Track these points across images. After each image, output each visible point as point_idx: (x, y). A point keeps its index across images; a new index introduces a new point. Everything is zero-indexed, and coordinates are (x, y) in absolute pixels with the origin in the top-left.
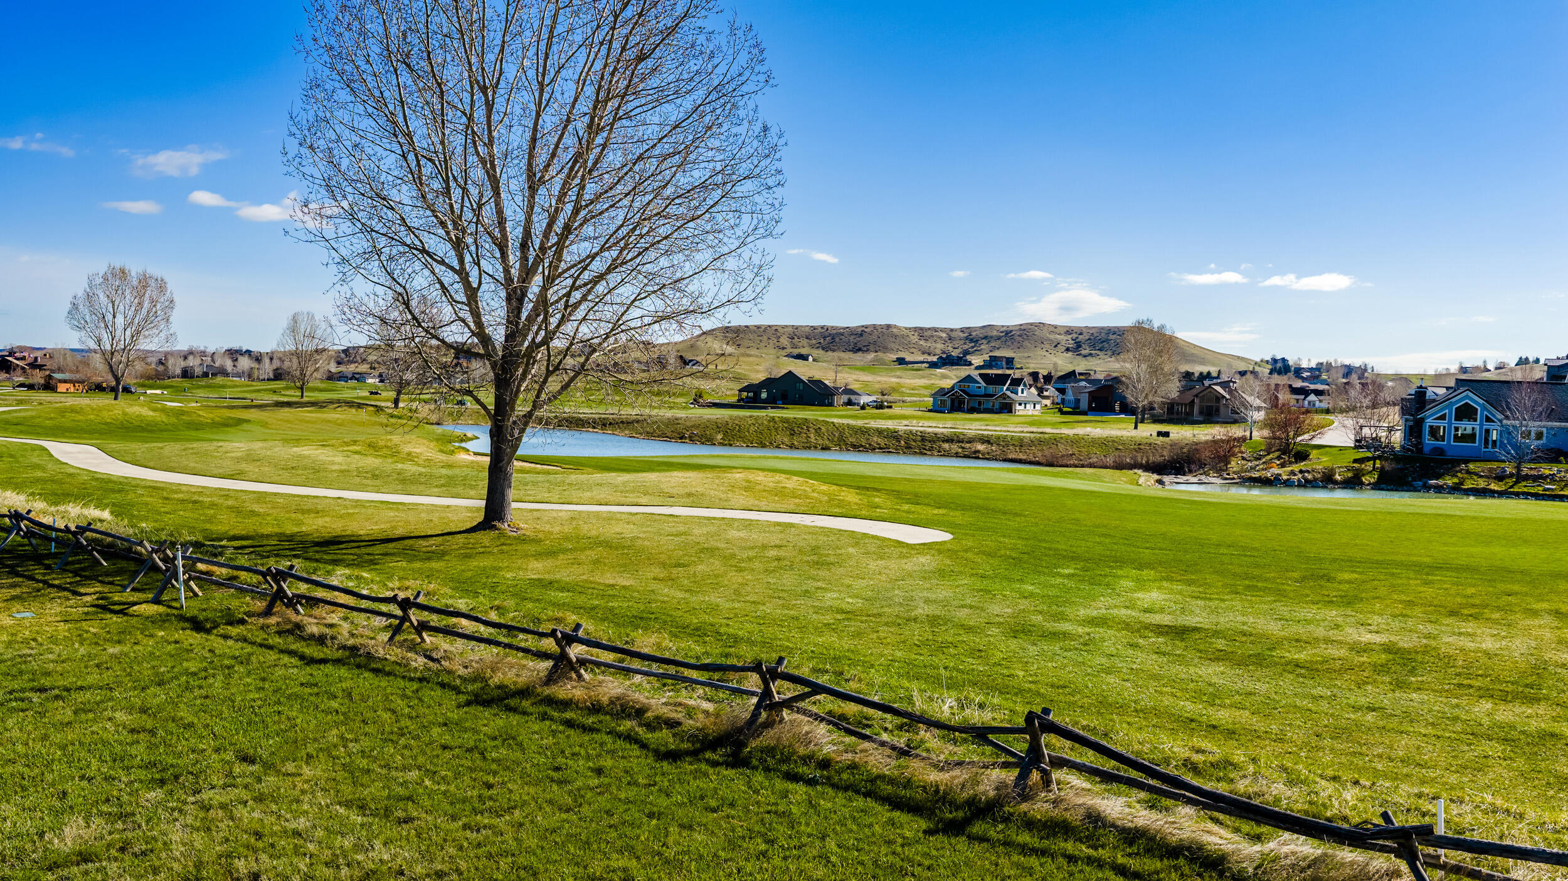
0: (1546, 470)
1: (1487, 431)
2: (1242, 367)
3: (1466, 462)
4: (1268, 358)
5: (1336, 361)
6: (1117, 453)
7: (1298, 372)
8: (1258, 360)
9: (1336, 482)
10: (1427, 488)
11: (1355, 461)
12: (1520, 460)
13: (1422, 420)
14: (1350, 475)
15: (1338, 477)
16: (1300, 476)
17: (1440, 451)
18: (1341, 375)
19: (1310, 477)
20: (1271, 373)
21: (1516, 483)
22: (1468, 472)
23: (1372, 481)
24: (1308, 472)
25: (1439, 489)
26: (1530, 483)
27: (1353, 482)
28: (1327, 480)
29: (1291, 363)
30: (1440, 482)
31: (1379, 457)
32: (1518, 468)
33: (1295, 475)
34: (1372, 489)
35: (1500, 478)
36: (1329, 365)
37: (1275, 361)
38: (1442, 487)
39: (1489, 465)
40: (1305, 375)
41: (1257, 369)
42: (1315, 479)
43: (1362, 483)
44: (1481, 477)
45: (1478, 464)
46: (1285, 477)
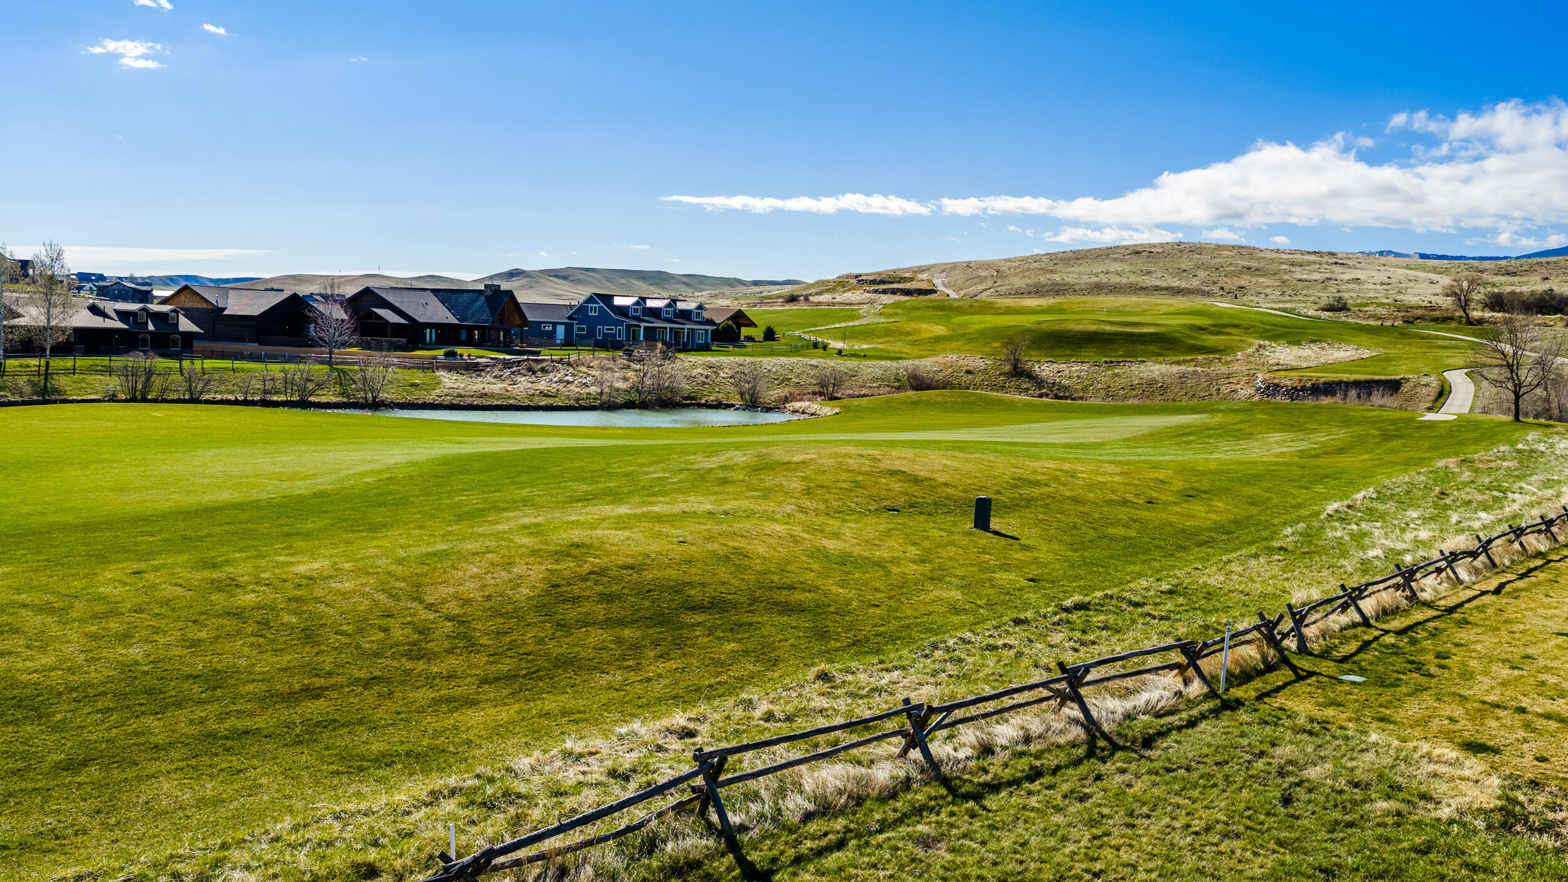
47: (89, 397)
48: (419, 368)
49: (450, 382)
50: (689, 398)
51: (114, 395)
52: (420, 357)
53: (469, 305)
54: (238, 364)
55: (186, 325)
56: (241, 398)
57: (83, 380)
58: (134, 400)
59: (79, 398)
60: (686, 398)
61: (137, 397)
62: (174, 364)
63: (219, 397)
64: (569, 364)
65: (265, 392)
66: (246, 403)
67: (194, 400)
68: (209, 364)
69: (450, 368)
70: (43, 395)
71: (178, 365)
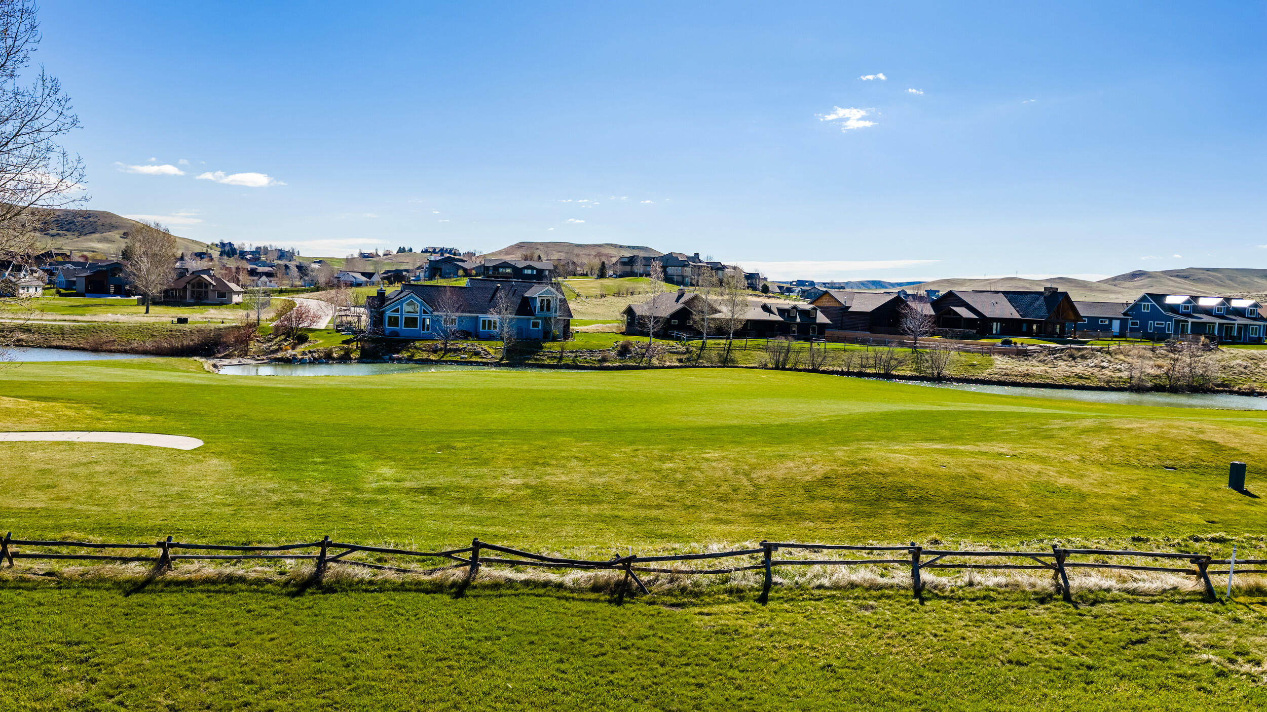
0: (461, 344)
1: (424, 319)
2: (198, 249)
3: (414, 341)
4: (218, 242)
5: (271, 246)
6: (153, 339)
7: (243, 254)
8: (209, 243)
9: (334, 359)
10: (392, 360)
11: (344, 342)
12: (447, 338)
13: (383, 312)
14: (342, 353)
15: (335, 355)
16: (310, 355)
17: (396, 333)
18: (276, 257)
19: (316, 356)
20: (221, 255)
21: (444, 354)
22: (416, 348)
23: (357, 356)
24: (315, 352)
25: (400, 360)
26: (452, 354)
27: (345, 359)
28: (327, 358)
29: (236, 246)
30: (400, 356)
31: (360, 340)
32: (445, 344)
33: (306, 355)
34: (358, 362)
35: (435, 351)
36: (266, 249)
37: (223, 245)
38: (401, 359)
39: (426, 343)
40: (249, 257)
41: (210, 251)
42: (320, 358)
43: (351, 359)
44: (424, 351)
45: (421, 342)
46: (300, 357)
47: (751, 365)
48: (979, 352)
49: (1002, 364)
50: (1222, 385)
51: (766, 365)
52: (982, 344)
53: (1031, 303)
54: (849, 346)
55: (821, 318)
56: (845, 370)
57: (749, 354)
58: (777, 368)
59: (745, 366)
60: (1218, 386)
61: (779, 367)
62: (807, 345)
63: (831, 368)
64: (1108, 353)
65: (862, 366)
66: (849, 374)
67: (815, 370)
68: (830, 345)
69: (1003, 353)
70: (724, 363)
71: (809, 346)
